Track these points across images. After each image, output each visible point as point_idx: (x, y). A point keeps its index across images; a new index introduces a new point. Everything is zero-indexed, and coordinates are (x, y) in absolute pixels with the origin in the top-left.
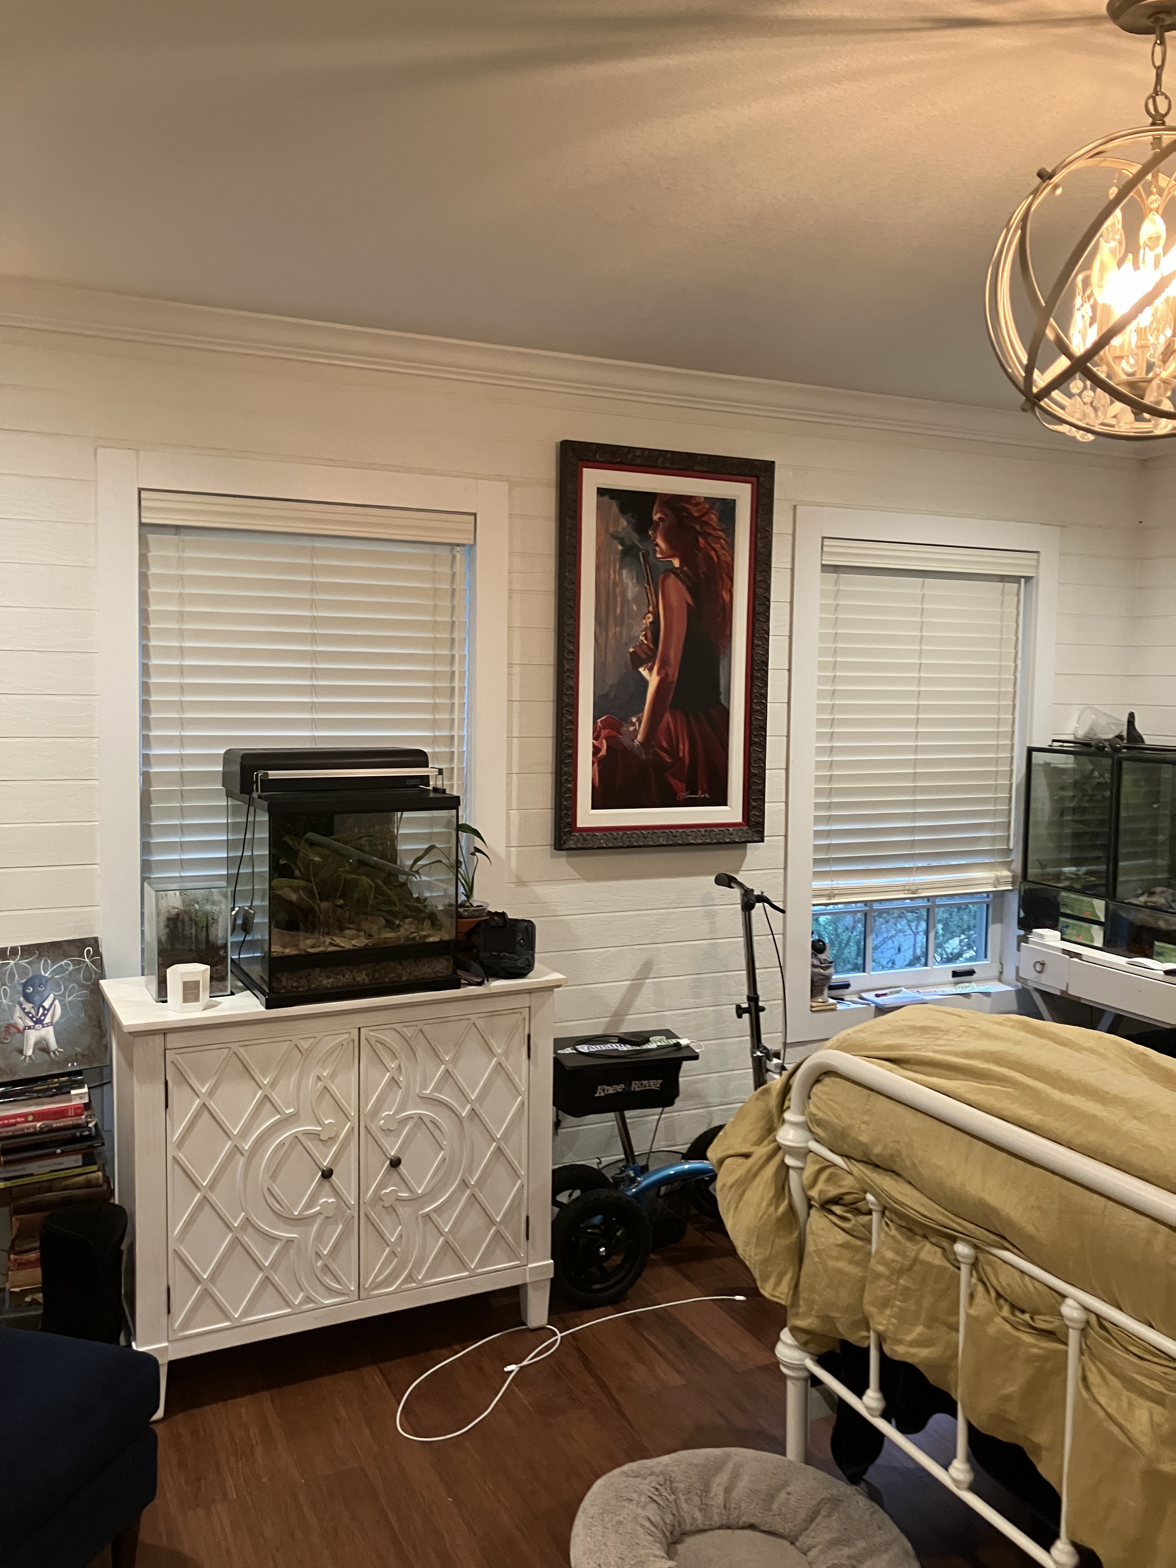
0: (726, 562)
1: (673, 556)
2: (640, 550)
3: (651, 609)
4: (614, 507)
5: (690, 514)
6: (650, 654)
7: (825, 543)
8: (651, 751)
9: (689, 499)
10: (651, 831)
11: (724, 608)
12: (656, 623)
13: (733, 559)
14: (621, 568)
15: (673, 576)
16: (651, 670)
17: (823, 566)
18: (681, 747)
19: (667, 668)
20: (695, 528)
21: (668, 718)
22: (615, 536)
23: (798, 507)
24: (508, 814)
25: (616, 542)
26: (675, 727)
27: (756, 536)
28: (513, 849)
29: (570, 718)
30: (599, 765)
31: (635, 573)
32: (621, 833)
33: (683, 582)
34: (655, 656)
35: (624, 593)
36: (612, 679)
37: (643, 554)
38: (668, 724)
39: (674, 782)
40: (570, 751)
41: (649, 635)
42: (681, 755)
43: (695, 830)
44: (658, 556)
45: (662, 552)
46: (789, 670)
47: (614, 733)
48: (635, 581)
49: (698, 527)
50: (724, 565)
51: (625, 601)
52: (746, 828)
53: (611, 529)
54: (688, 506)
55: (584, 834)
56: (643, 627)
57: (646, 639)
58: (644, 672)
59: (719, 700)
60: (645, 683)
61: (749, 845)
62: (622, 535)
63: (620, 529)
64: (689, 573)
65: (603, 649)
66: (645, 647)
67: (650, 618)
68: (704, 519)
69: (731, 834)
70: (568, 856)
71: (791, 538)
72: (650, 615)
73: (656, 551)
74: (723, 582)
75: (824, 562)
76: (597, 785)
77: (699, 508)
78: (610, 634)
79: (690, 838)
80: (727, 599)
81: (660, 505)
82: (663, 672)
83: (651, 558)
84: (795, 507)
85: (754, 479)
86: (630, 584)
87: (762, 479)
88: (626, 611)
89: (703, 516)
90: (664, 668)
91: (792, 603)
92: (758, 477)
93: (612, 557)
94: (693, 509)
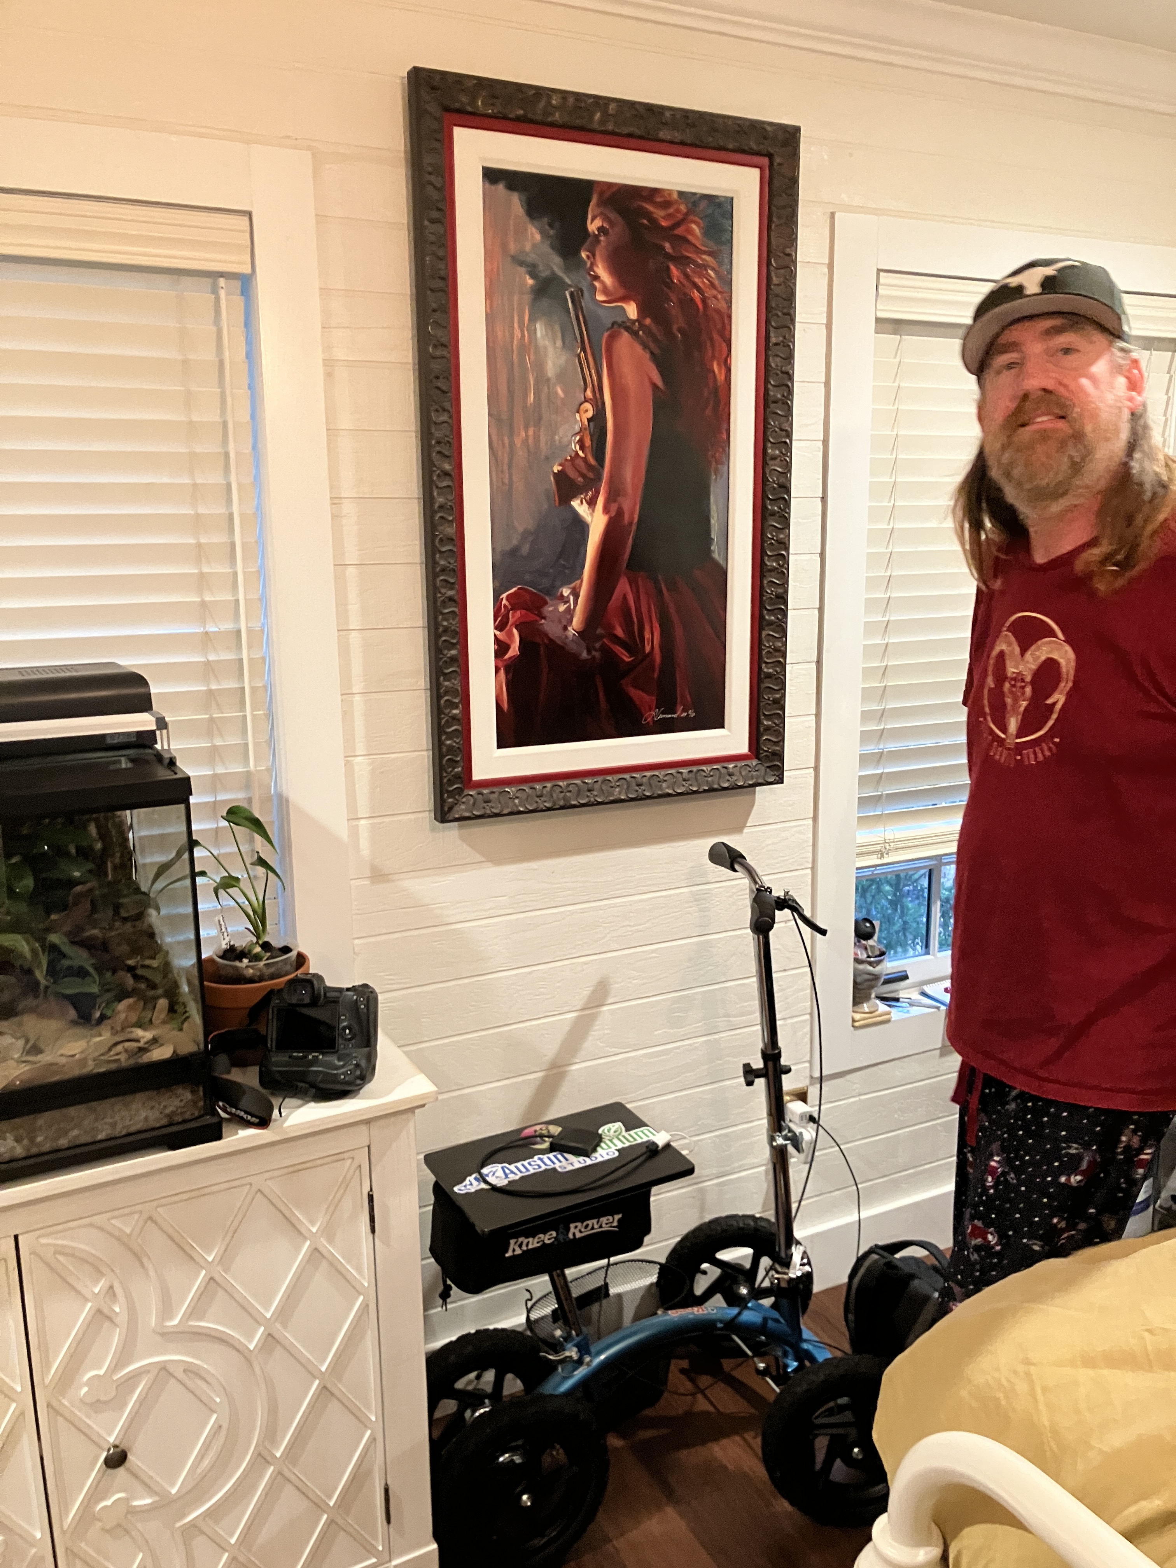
0: (718, 311)
1: (624, 299)
2: (566, 286)
3: (589, 393)
4: (516, 203)
5: (653, 220)
6: (591, 475)
7: (882, 280)
8: (597, 645)
9: (651, 194)
10: (600, 779)
11: (716, 391)
12: (598, 419)
13: (730, 307)
14: (533, 320)
15: (626, 334)
16: (592, 503)
17: (878, 320)
18: (647, 635)
19: (619, 499)
20: (663, 248)
21: (623, 587)
22: (518, 261)
23: (837, 215)
24: (349, 765)
25: (522, 270)
26: (637, 600)
27: (769, 263)
28: (363, 822)
29: (451, 593)
30: (507, 673)
31: (557, 328)
32: (549, 785)
33: (645, 346)
34: (599, 478)
35: (539, 366)
36: (524, 522)
37: (572, 294)
38: (625, 597)
39: (635, 694)
40: (454, 652)
41: (588, 443)
42: (648, 649)
43: (673, 771)
44: (600, 297)
45: (605, 291)
46: (824, 499)
47: (533, 617)
48: (559, 343)
49: (667, 246)
50: (716, 317)
51: (542, 380)
52: (755, 762)
53: (513, 248)
54: (649, 207)
55: (485, 791)
56: (577, 429)
57: (582, 448)
58: (579, 506)
59: (709, 551)
60: (581, 527)
61: (758, 788)
62: (532, 258)
63: (528, 247)
64: (654, 329)
65: (506, 467)
66: (582, 464)
67: (589, 411)
68: (679, 231)
69: (731, 775)
70: (460, 827)
71: (826, 270)
72: (587, 405)
73: (595, 288)
74: (713, 346)
75: (881, 315)
76: (505, 706)
77: (671, 210)
78: (518, 442)
79: (664, 785)
80: (721, 377)
81: (598, 205)
82: (614, 507)
83: (586, 302)
84: (833, 215)
85: (765, 161)
86: (550, 350)
87: (778, 160)
88: (544, 396)
89: (677, 225)
90: (615, 501)
91: (827, 384)
92: (770, 156)
93: (516, 298)
94: (659, 214)
